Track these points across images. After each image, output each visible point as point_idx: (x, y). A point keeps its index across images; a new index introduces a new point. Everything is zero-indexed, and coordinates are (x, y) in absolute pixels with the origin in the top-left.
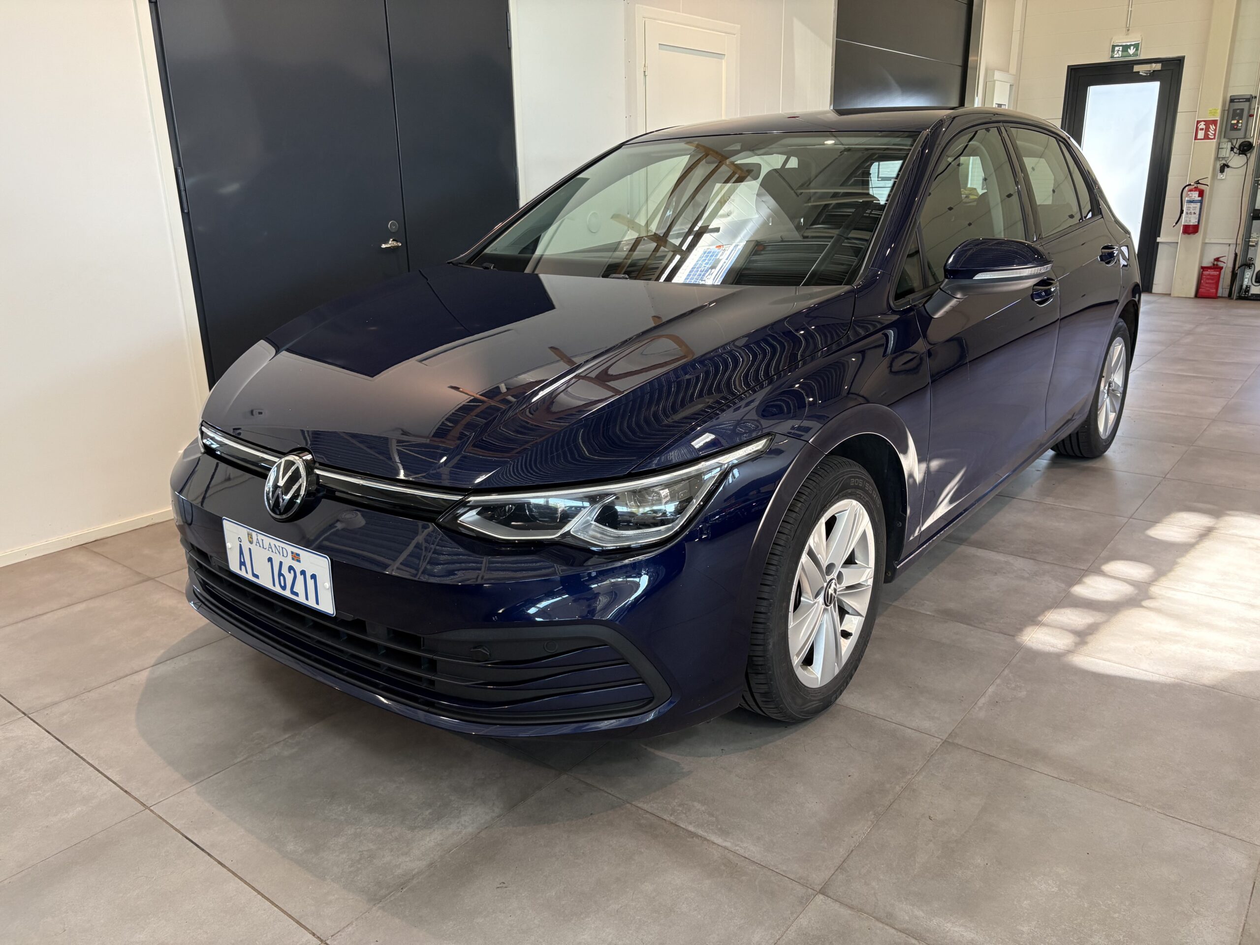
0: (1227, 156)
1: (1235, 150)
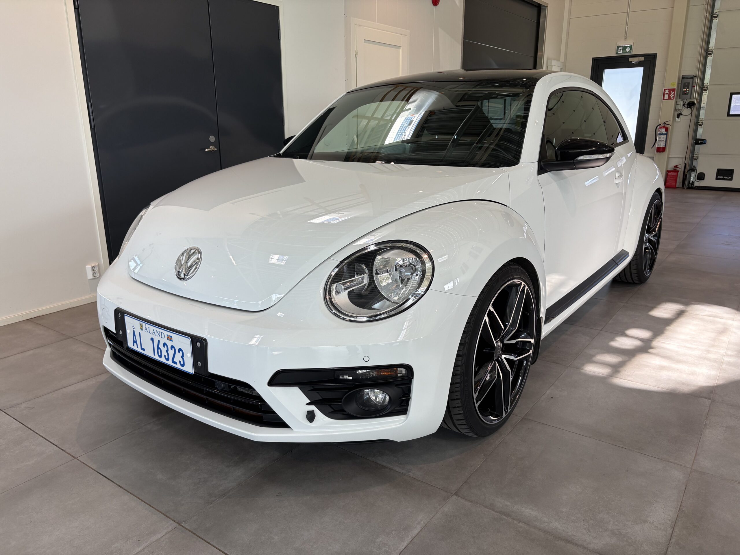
0: (681, 109)
1: (685, 105)
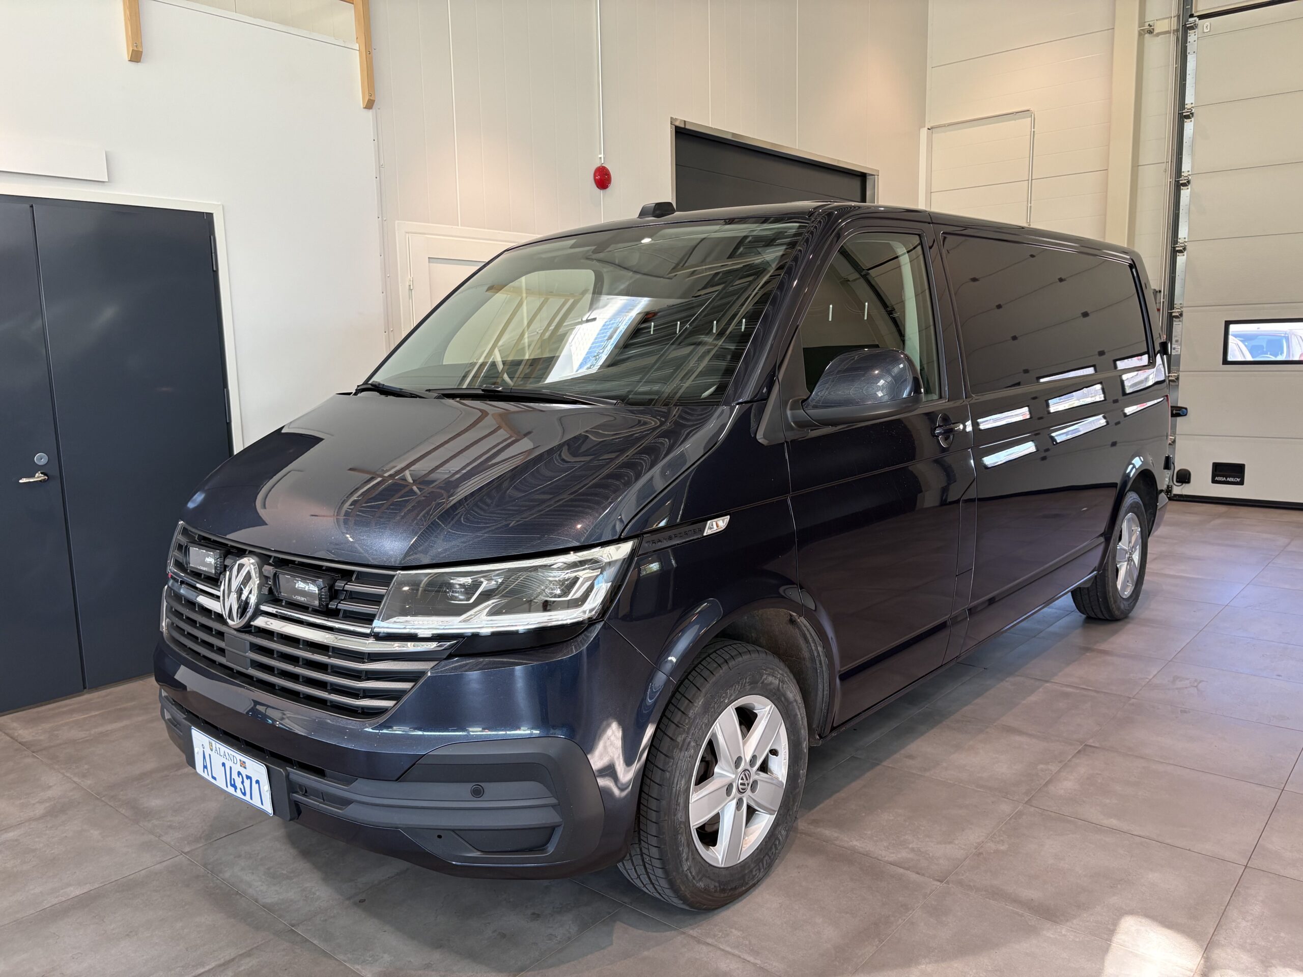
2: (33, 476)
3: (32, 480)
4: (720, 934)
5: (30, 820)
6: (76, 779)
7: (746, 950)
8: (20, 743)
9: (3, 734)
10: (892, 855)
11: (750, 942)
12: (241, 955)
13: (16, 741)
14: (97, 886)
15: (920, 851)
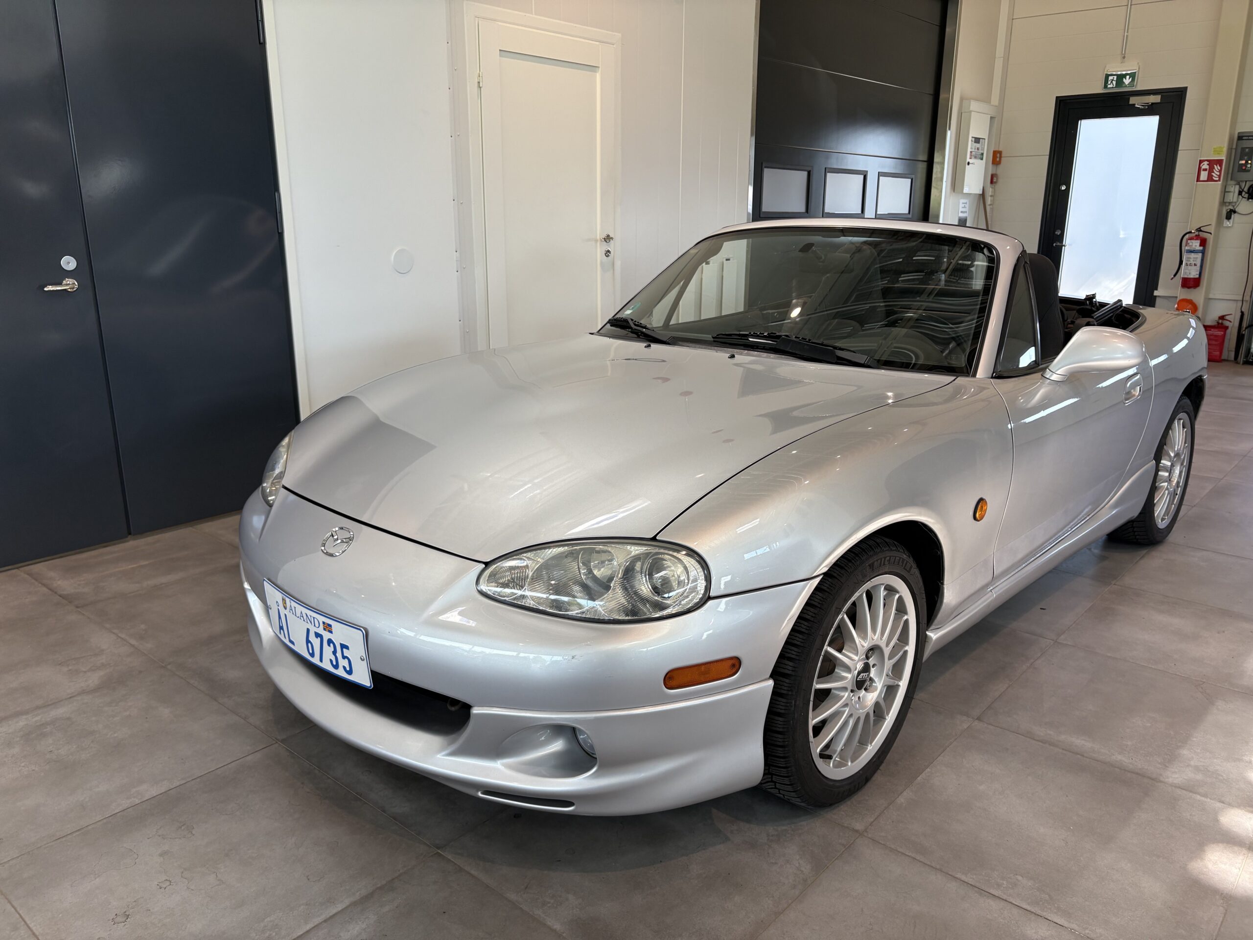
0: (1234, 201)
1: (1243, 193)
2: (60, 284)
3: (59, 288)
4: (1005, 882)
5: (83, 692)
6: (133, 642)
7: (1050, 909)
8: (60, 596)
9: (40, 585)
10: (1176, 776)
11: (1049, 896)
12: (381, 888)
13: (56, 593)
14: (178, 784)
15: (1209, 771)
